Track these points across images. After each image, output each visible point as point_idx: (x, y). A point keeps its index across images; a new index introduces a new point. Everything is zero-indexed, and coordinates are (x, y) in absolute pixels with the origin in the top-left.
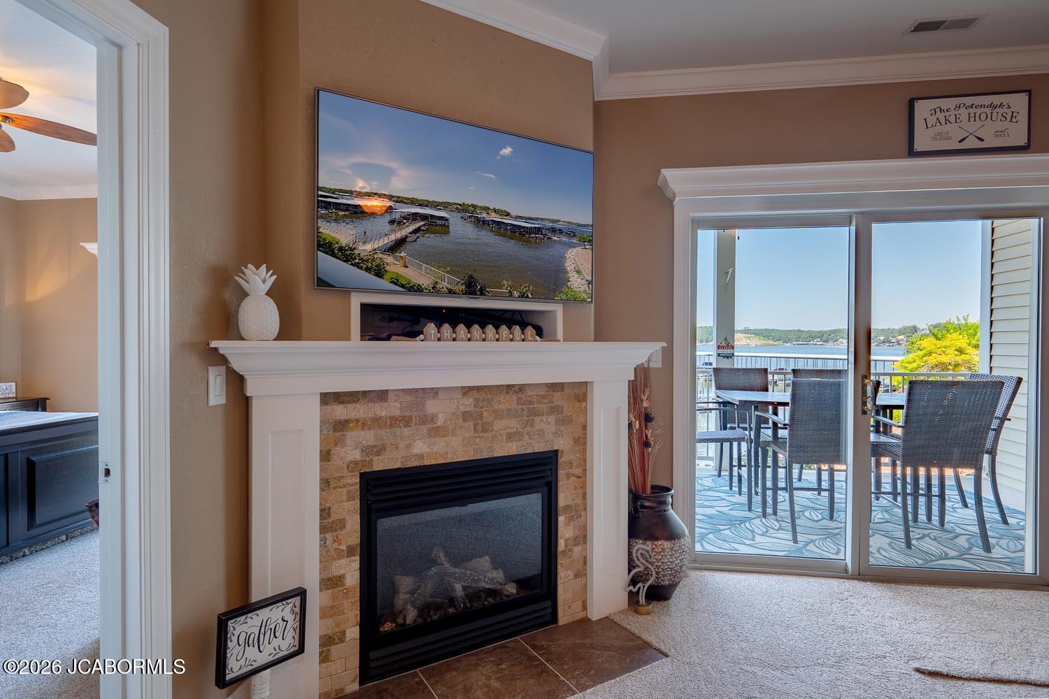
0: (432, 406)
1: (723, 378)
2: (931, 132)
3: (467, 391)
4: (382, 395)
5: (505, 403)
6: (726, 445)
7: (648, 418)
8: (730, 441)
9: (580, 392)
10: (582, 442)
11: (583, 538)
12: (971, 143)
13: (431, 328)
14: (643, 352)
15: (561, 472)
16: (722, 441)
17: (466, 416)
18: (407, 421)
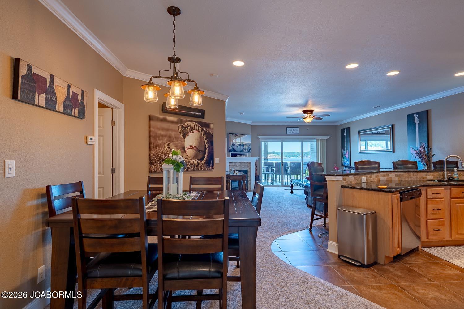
0: (237, 164)
1: (266, 164)
2: (289, 132)
3: (240, 162)
4: (232, 163)
5: (243, 164)
6: (266, 174)
7: (257, 167)
8: (267, 174)
9: (250, 163)
10: (250, 169)
11: (250, 180)
12: (293, 133)
13: (238, 156)
14: (256, 158)
15: (248, 172)
16: (265, 174)
17: (239, 165)
18: (234, 165)
